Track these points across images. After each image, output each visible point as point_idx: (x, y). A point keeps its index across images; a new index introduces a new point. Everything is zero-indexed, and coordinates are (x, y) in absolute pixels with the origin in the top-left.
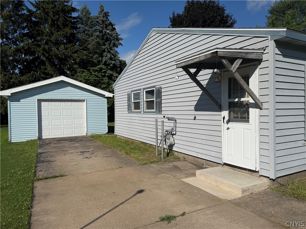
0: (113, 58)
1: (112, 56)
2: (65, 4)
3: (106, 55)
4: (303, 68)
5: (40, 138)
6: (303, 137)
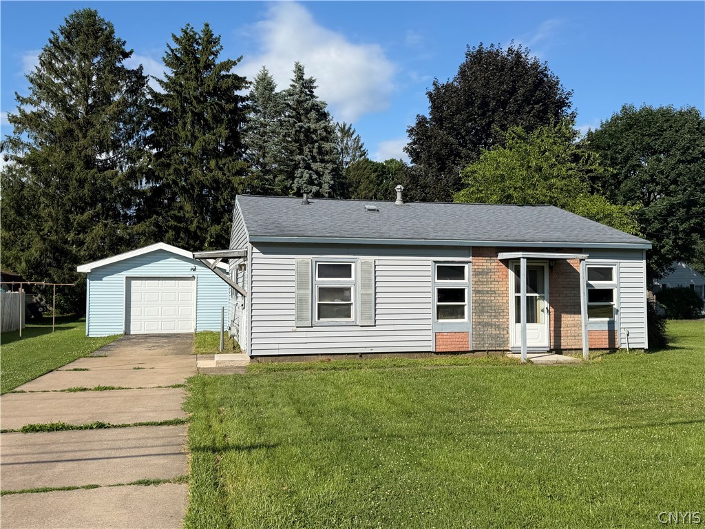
1: (315, 176)
2: (223, 73)
3: (299, 175)
4: (293, 262)
5: (127, 332)
6: (293, 323)
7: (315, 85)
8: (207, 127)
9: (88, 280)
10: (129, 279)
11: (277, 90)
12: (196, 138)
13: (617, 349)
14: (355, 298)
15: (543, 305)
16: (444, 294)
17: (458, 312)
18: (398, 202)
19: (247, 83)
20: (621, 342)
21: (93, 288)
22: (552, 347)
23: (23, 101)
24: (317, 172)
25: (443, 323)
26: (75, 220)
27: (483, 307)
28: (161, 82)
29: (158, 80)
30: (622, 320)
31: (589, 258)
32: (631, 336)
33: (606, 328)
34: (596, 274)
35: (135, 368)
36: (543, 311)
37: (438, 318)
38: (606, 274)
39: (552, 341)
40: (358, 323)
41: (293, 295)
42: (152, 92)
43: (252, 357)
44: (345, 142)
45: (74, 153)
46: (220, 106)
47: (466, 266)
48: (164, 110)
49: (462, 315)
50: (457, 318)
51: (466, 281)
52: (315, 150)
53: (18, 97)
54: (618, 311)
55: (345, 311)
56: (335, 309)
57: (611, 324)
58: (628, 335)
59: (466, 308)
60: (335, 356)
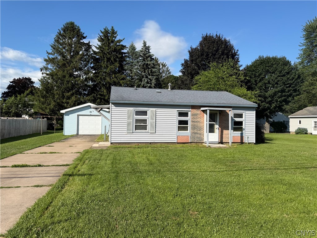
0: (149, 82)
1: (149, 81)
2: (118, 44)
3: (144, 80)
4: (126, 110)
5: (78, 134)
6: (126, 132)
7: (150, 48)
8: (112, 63)
9: (64, 116)
10: (78, 116)
11: (137, 50)
12: (108, 67)
13: (244, 143)
14: (148, 123)
15: (217, 126)
16: (181, 122)
17: (186, 129)
18: (169, 89)
19: (126, 48)
20: (245, 140)
21: (66, 118)
22: (220, 142)
23: (49, 54)
24: (150, 79)
25: (180, 133)
26: (66, 95)
27: (195, 127)
28: (96, 47)
29: (95, 47)
30: (246, 133)
31: (233, 110)
32: (249, 138)
33: (240, 135)
34: (236, 116)
35: (70, 146)
36: (216, 129)
37: (178, 131)
38: (240, 116)
39: (220, 139)
40: (149, 132)
41: (126, 122)
42: (93, 51)
43: (111, 143)
44: (163, 69)
45: (66, 72)
46: (116, 56)
47: (189, 112)
48: (97, 57)
49: (187, 130)
50: (185, 131)
51: (189, 117)
52: (149, 71)
53: (47, 52)
54: (244, 129)
55: (145, 128)
56: (141, 127)
57: (242, 134)
58: (248, 138)
59: (189, 127)
60: (141, 143)
